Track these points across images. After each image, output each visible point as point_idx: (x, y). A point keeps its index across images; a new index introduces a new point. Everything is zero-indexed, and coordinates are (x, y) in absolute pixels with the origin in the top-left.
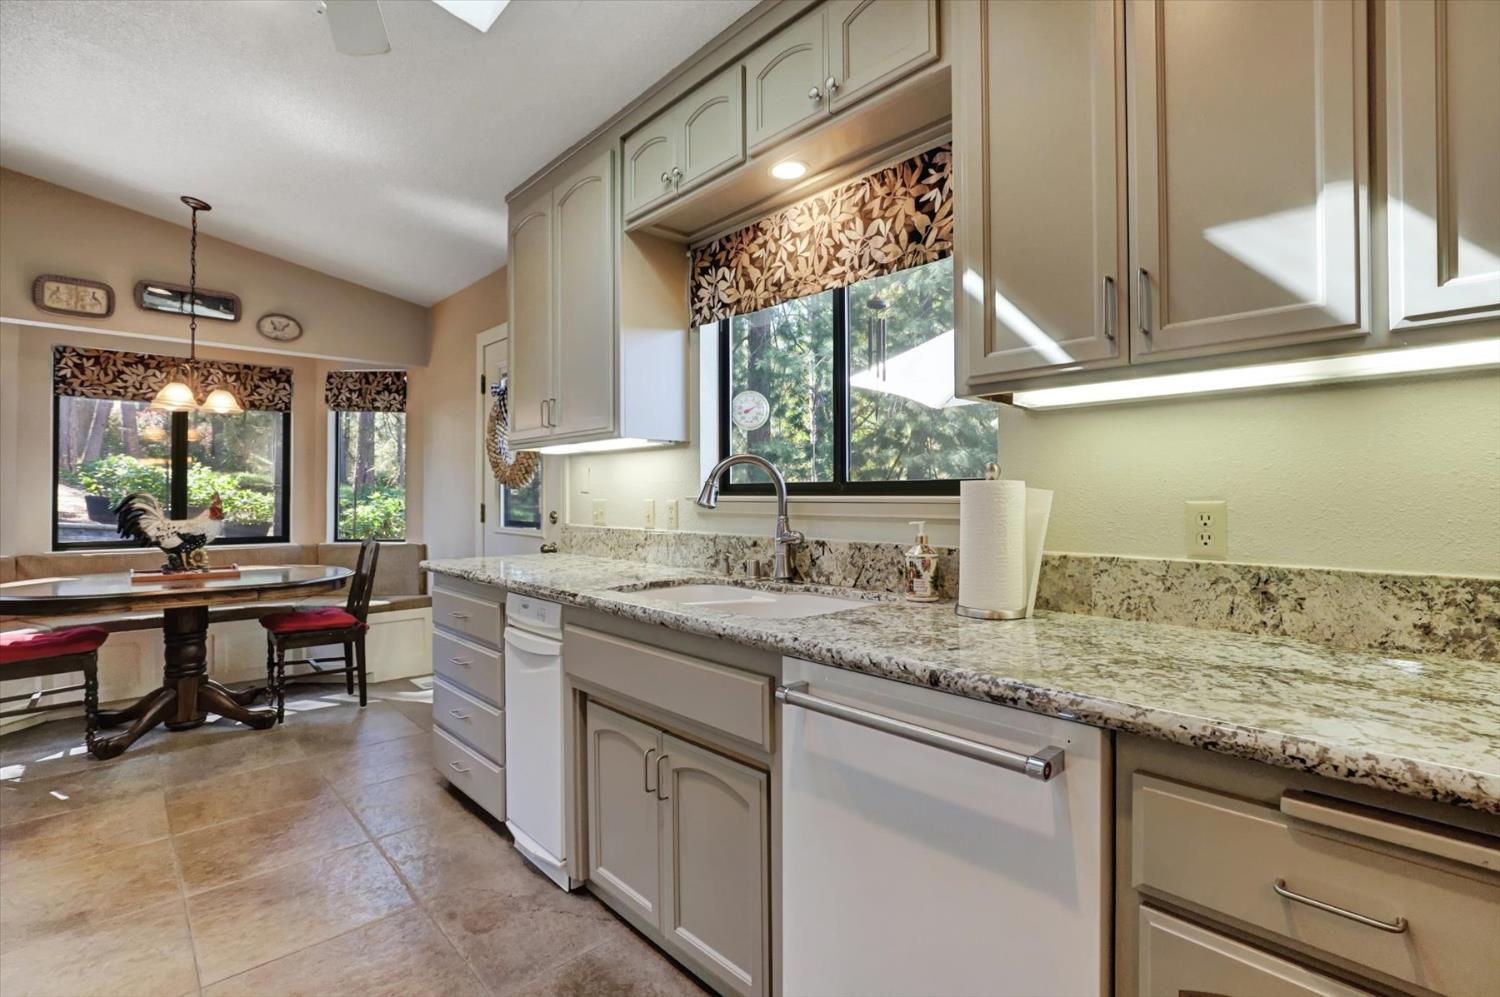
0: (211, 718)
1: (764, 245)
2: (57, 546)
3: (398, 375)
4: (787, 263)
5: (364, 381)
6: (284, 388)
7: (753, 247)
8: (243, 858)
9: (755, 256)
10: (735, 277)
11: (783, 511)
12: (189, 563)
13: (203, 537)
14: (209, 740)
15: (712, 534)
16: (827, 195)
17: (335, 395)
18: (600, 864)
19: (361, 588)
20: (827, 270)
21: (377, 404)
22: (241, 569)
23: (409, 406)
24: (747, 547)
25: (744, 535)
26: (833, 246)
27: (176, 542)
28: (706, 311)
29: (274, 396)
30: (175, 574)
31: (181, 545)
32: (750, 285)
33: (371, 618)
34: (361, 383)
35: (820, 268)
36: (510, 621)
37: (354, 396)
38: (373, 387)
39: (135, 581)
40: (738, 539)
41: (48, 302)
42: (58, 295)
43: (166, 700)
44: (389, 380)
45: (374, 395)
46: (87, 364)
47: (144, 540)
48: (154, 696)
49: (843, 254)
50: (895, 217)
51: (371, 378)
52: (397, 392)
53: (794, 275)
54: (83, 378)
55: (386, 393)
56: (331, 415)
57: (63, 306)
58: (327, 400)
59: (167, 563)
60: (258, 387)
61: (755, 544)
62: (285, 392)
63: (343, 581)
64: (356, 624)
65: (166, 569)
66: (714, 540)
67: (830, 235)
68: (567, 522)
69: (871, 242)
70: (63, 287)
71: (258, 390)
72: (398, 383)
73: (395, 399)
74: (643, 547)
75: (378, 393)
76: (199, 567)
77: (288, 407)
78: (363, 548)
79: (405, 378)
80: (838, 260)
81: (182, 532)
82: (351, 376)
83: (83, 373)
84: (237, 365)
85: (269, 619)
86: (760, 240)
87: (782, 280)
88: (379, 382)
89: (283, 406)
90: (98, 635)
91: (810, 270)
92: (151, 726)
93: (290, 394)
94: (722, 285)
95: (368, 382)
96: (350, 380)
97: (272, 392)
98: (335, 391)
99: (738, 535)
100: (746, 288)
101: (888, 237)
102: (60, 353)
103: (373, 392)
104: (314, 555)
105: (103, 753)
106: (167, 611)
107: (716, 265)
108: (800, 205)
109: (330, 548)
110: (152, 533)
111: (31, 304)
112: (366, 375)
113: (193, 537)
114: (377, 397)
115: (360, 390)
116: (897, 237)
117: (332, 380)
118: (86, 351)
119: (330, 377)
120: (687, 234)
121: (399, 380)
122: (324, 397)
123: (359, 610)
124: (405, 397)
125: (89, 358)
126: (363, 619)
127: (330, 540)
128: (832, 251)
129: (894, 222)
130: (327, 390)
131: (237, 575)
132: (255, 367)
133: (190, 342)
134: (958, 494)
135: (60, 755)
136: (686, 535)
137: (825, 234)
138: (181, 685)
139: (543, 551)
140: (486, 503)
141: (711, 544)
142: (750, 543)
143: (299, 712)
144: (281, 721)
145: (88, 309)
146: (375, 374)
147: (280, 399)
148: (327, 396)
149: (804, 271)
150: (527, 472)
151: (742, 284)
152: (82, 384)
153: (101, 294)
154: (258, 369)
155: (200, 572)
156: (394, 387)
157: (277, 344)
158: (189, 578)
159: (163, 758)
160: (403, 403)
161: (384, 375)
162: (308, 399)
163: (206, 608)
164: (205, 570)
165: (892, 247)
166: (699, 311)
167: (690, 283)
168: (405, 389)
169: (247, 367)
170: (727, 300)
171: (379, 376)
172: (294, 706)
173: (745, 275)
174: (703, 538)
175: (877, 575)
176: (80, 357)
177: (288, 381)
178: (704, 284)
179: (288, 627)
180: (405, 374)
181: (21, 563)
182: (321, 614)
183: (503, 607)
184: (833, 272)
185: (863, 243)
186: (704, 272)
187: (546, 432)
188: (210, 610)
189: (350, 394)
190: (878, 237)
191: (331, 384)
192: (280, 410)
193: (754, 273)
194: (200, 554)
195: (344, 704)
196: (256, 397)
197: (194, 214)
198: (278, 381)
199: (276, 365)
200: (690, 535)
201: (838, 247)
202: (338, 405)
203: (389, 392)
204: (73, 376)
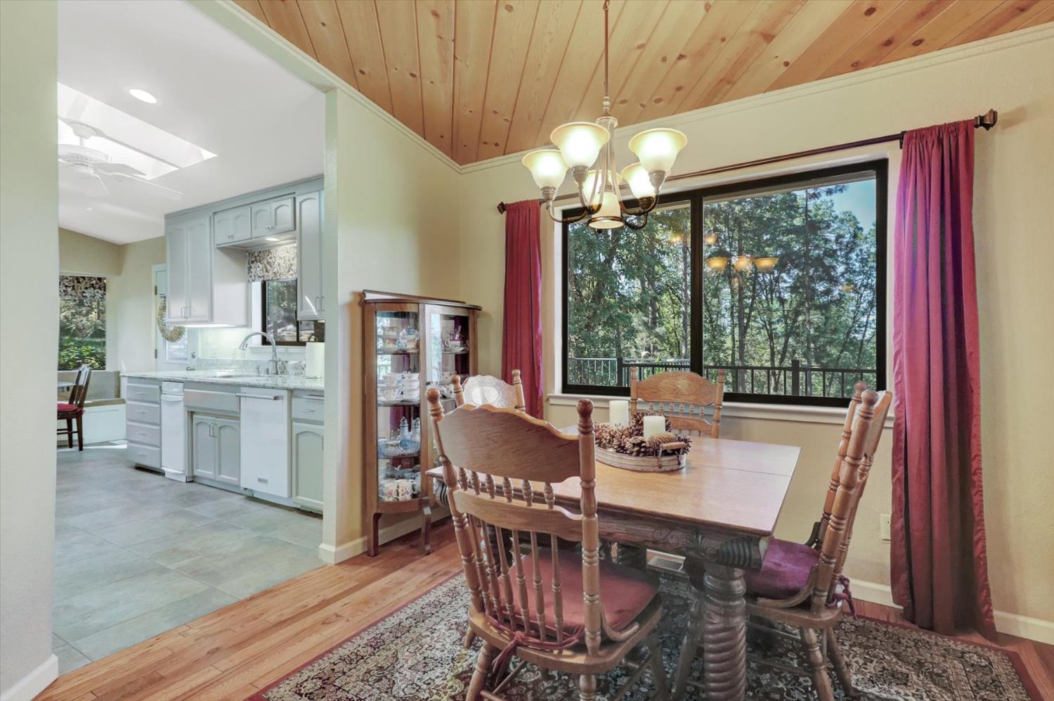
1: (271, 258)
3: (100, 279)
4: (277, 266)
5: (76, 281)
7: (268, 258)
9: (268, 261)
10: (262, 267)
16: (288, 246)
18: (197, 468)
23: (106, 297)
28: (253, 277)
32: (267, 271)
34: (73, 281)
37: (69, 289)
38: (83, 285)
40: (263, 361)
44: (94, 282)
45: (83, 290)
51: (81, 280)
52: (100, 288)
53: (280, 271)
55: (92, 289)
67: (289, 260)
68: (200, 356)
72: (100, 284)
73: (98, 292)
75: (86, 288)
79: (105, 281)
86: (270, 256)
87: (276, 272)
88: (86, 283)
91: (284, 271)
94: (258, 269)
95: (79, 282)
96: (66, 280)
107: (256, 261)
108: (281, 248)
112: (78, 278)
114: (86, 291)
120: (246, 248)
121: (101, 282)
124: (105, 290)
140: (158, 349)
141: (255, 363)
146: (84, 278)
149: (282, 271)
150: (180, 334)
151: (264, 270)
156: (97, 286)
160: (103, 295)
161: (90, 278)
166: (251, 276)
167: (247, 265)
168: (105, 287)
170: (260, 275)
171: (87, 279)
173: (266, 267)
178: (253, 267)
180: (105, 279)
186: (253, 262)
193: (269, 267)
201: (291, 265)
203: (95, 288)
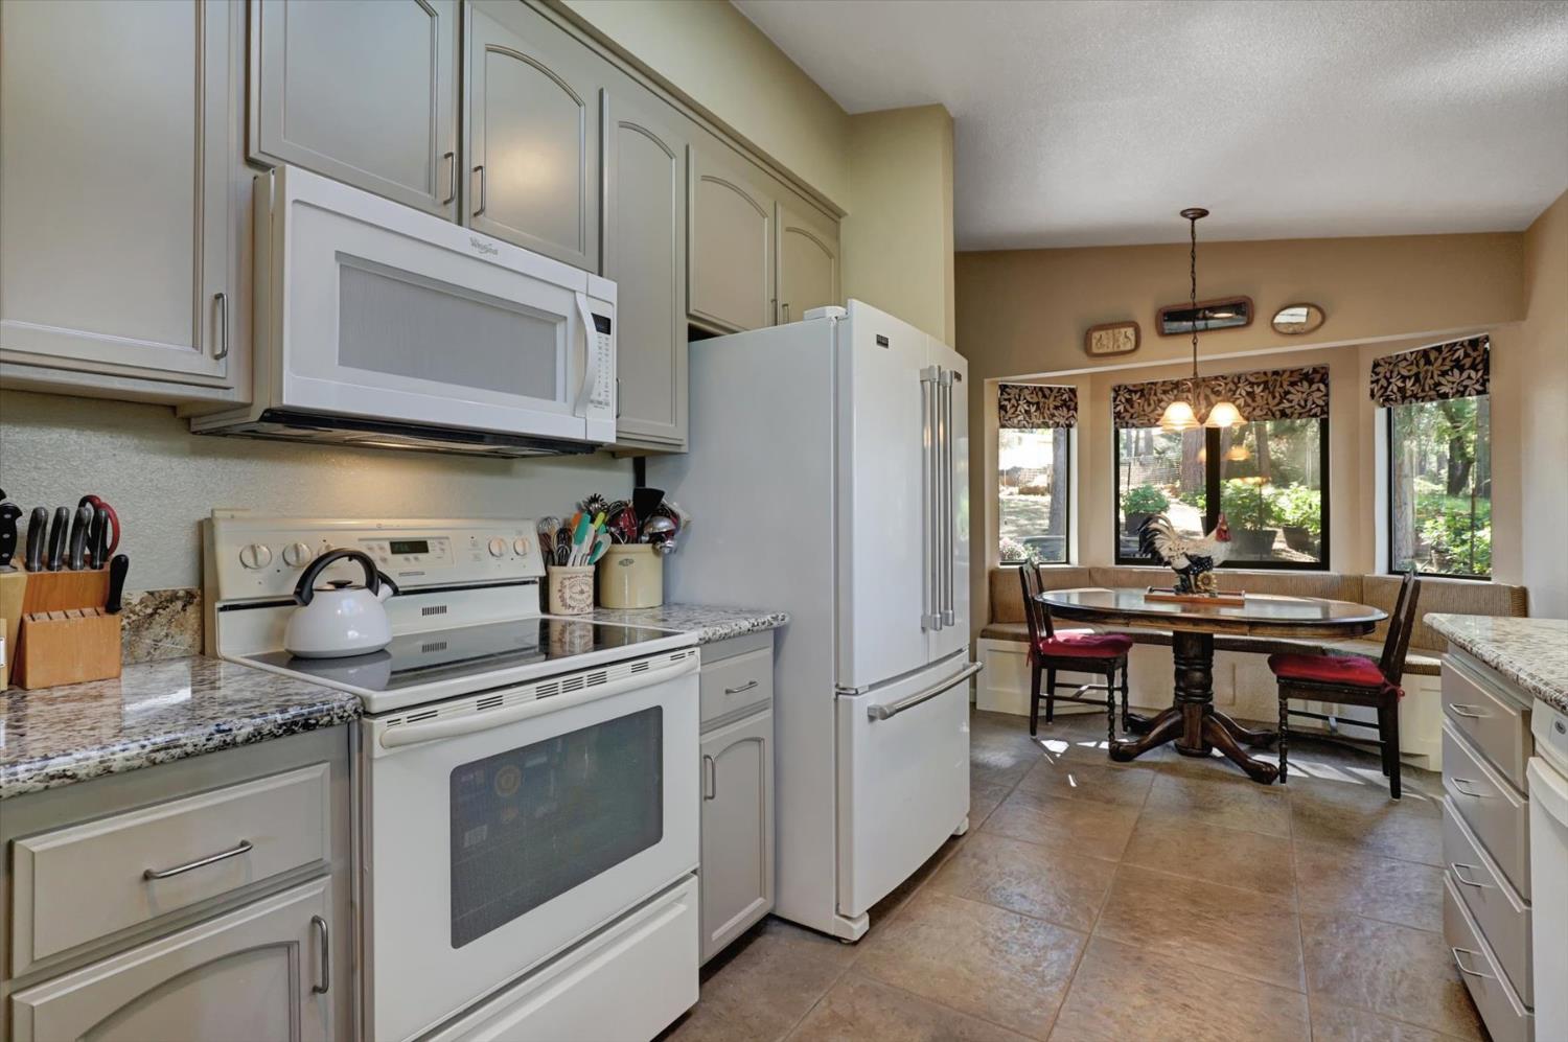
0: (1216, 752)
2: (1119, 560)
3: (1474, 344)
5: (1422, 362)
6: (1319, 390)
12: (1197, 586)
13: (1209, 559)
14: (1207, 775)
17: (1382, 387)
19: (1400, 634)
21: (1443, 389)
22: (1248, 596)
23: (1490, 386)
27: (1184, 563)
29: (1306, 401)
30: (1184, 596)
31: (1189, 566)
33: (1408, 681)
34: (1417, 366)
37: (1409, 384)
38: (1435, 368)
39: (1148, 599)
41: (1095, 350)
42: (1104, 341)
43: (1172, 721)
44: (1461, 353)
46: (1135, 397)
47: (1158, 560)
48: (1164, 715)
51: (1433, 356)
52: (1474, 367)
54: (1132, 411)
55: (1456, 372)
56: (1380, 414)
57: (1110, 350)
58: (1372, 395)
59: (1179, 583)
60: (1288, 393)
62: (1319, 394)
63: (1368, 627)
64: (1385, 685)
65: (1178, 590)
70: (1103, 333)
71: (1289, 397)
72: (1474, 354)
73: (1469, 377)
75: (1444, 374)
76: (1206, 591)
77: (1325, 410)
78: (1405, 585)
79: (1487, 345)
81: (1190, 553)
82: (1405, 359)
83: (1132, 407)
84: (1265, 373)
85: (1280, 657)
88: (1444, 359)
89: (1318, 410)
90: (1121, 646)
92: (1160, 741)
93: (1327, 395)
95: (1428, 362)
96: (1404, 363)
97: (1305, 395)
98: (1384, 382)
102: (1117, 390)
103: (1436, 373)
104: (1357, 589)
105: (1119, 755)
106: (1175, 632)
109: (1381, 582)
110: (1164, 553)
111: (1084, 355)
112: (1425, 353)
113: (1200, 559)
114: (1443, 380)
115: (1417, 375)
117: (1378, 370)
118: (1134, 386)
119: (1376, 365)
121: (1475, 350)
122: (1369, 393)
123: (1393, 665)
124: (1487, 371)
125: (1136, 392)
126: (1397, 681)
127: (1380, 569)
130: (1372, 382)
131: (1240, 604)
132: (1284, 371)
135: (1092, 744)
138: (1186, 711)
143: (1311, 776)
144: (1283, 780)
145: (1122, 348)
146: (1439, 349)
147: (1314, 403)
148: (1372, 391)
152: (1131, 417)
153: (1130, 332)
154: (1288, 374)
155: (1206, 596)
156: (1467, 362)
157: (1300, 339)
158: (1193, 601)
159: (1161, 779)
160: (1484, 382)
161: (1452, 347)
162: (1351, 397)
163: (1211, 635)
164: (1212, 595)
168: (1486, 362)
169: (1276, 373)
171: (1445, 350)
172: (1299, 767)
176: (1130, 392)
177: (1324, 380)
179: (1293, 671)
180: (1487, 339)
181: (1093, 573)
182: (1343, 663)
188: (1215, 636)
189: (1404, 382)
191: (1377, 374)
192: (1315, 415)
194: (1208, 578)
195: (1371, 785)
196: (1286, 404)
197: (1193, 226)
198: (1311, 383)
199: (1307, 364)
202: (1388, 399)
203: (1462, 369)
204: (1126, 410)
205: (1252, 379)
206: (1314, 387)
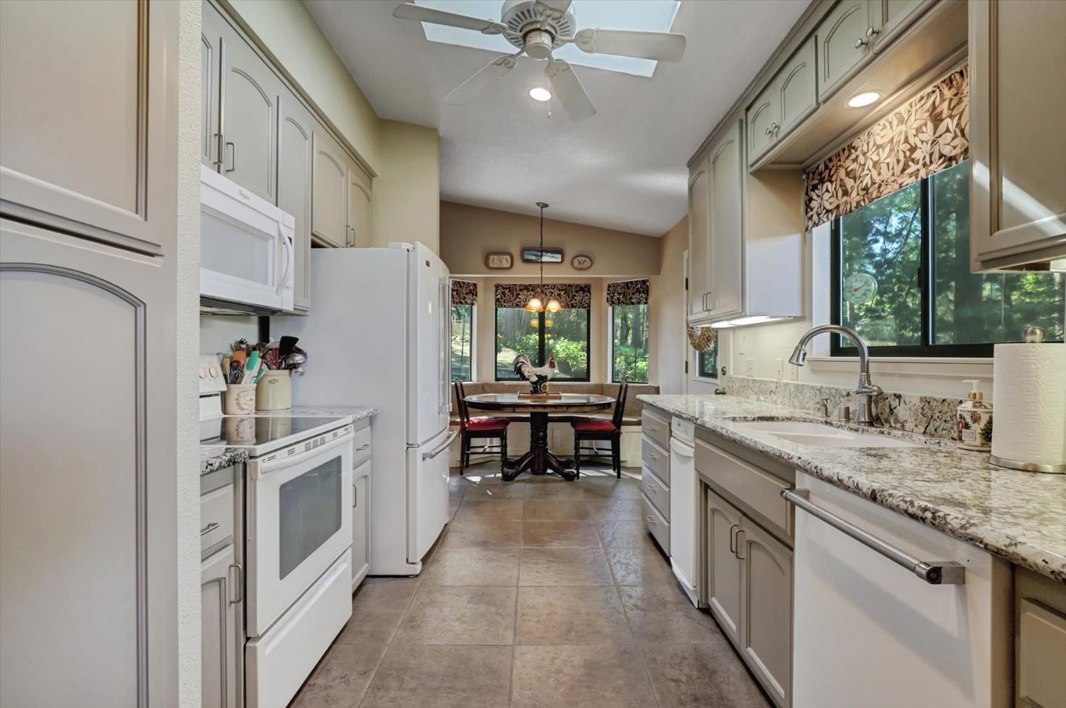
0: (549, 471)
1: (855, 160)
2: (497, 379)
3: (644, 282)
4: (873, 171)
5: (626, 288)
6: (587, 295)
7: (848, 162)
8: (546, 539)
9: (849, 169)
10: (835, 188)
11: (865, 368)
12: (541, 390)
13: (546, 376)
14: (546, 481)
15: (819, 385)
16: (903, 109)
17: (611, 297)
18: (713, 595)
19: (619, 409)
20: (903, 170)
21: (633, 301)
22: (562, 394)
23: (649, 301)
24: (843, 396)
25: (841, 387)
26: (909, 150)
27: (535, 379)
28: (815, 218)
29: (582, 300)
30: (535, 395)
31: (538, 381)
32: (846, 193)
33: (623, 428)
34: (624, 289)
35: (898, 169)
36: (673, 434)
37: (621, 296)
38: (630, 291)
39: (519, 397)
40: (836, 390)
41: (491, 265)
42: (495, 261)
43: (530, 458)
44: (639, 286)
45: (631, 295)
46: (507, 291)
47: (524, 378)
48: (526, 456)
49: (918, 155)
50: (961, 114)
51: (630, 285)
52: (643, 292)
53: (878, 179)
54: (504, 298)
55: (637, 293)
56: (610, 309)
57: (496, 266)
58: (608, 300)
59: (532, 389)
60: (575, 296)
61: (848, 394)
62: (587, 298)
63: (609, 405)
64: (615, 430)
65: (532, 393)
66: (820, 390)
67: (906, 141)
68: (731, 374)
69: (940, 140)
70: (495, 257)
71: (575, 298)
72: (644, 287)
73: (642, 297)
74: (775, 393)
75: (633, 294)
76: (545, 392)
77: (589, 306)
78: (621, 386)
79: (648, 283)
80: (913, 160)
81: (538, 374)
82: (620, 285)
83: (505, 296)
84: (565, 285)
85: (574, 422)
86: (853, 156)
87: (869, 186)
88: (633, 287)
89: (586, 305)
90: (506, 422)
91: (891, 172)
92: (524, 470)
93: (590, 298)
94: (827, 197)
95: (628, 288)
96: (619, 287)
97: (582, 298)
98: (612, 295)
99: (836, 387)
100: (843, 196)
101: (955, 132)
102: (497, 287)
103: (631, 293)
104: (601, 389)
105: (507, 478)
106: (532, 413)
107: (822, 181)
108: (882, 122)
109: (609, 386)
110: (526, 374)
111: (485, 267)
112: (627, 284)
113: (542, 377)
114: (633, 297)
115: (624, 293)
116: (962, 131)
117: (610, 289)
118: (506, 285)
119: (609, 286)
120: (802, 163)
121: (644, 285)
122: (606, 299)
123: (618, 422)
124: (648, 294)
125: (507, 289)
126: (619, 428)
127: (609, 381)
128: (908, 154)
129: (960, 119)
130: (608, 294)
131: (560, 398)
132: (573, 285)
133: (540, 276)
134: (992, 356)
135: (492, 476)
136: (802, 385)
137: (902, 141)
138: (536, 452)
139: (717, 393)
140: (688, 361)
141: (818, 393)
142: (844, 393)
143: (588, 476)
144: (578, 479)
145: (504, 266)
146: (631, 282)
147: (585, 302)
148: (608, 298)
149: (886, 174)
150: (708, 340)
151: (840, 193)
152: (504, 302)
153: (508, 258)
154: (575, 287)
155: (545, 394)
156: (642, 290)
157: (581, 272)
158: (539, 397)
159: (528, 485)
160: (647, 299)
161: (636, 282)
162: (599, 300)
163: (547, 413)
164: (547, 394)
165: (959, 141)
166: (810, 218)
167: (803, 198)
168: (647, 290)
169: (570, 285)
170: (829, 207)
171: (634, 284)
172: (584, 473)
173: (843, 185)
174: (812, 388)
175: (944, 425)
176: (504, 288)
177: (589, 291)
178: (815, 197)
179: (582, 428)
180: (648, 281)
181: (485, 387)
182: (600, 422)
183: (670, 424)
184: (909, 171)
185: (934, 141)
186: (815, 187)
187: (706, 314)
188: (549, 415)
189: (619, 296)
190: (949, 134)
191: (610, 291)
192: (585, 308)
193: (849, 183)
194: (545, 386)
195: (610, 476)
196: (574, 301)
197: (542, 211)
198: (584, 292)
199: (582, 283)
200: (804, 385)
201: (913, 149)
202: (613, 303)
203: (639, 293)
204: (502, 298)
205: (560, 287)
206: (585, 294)
